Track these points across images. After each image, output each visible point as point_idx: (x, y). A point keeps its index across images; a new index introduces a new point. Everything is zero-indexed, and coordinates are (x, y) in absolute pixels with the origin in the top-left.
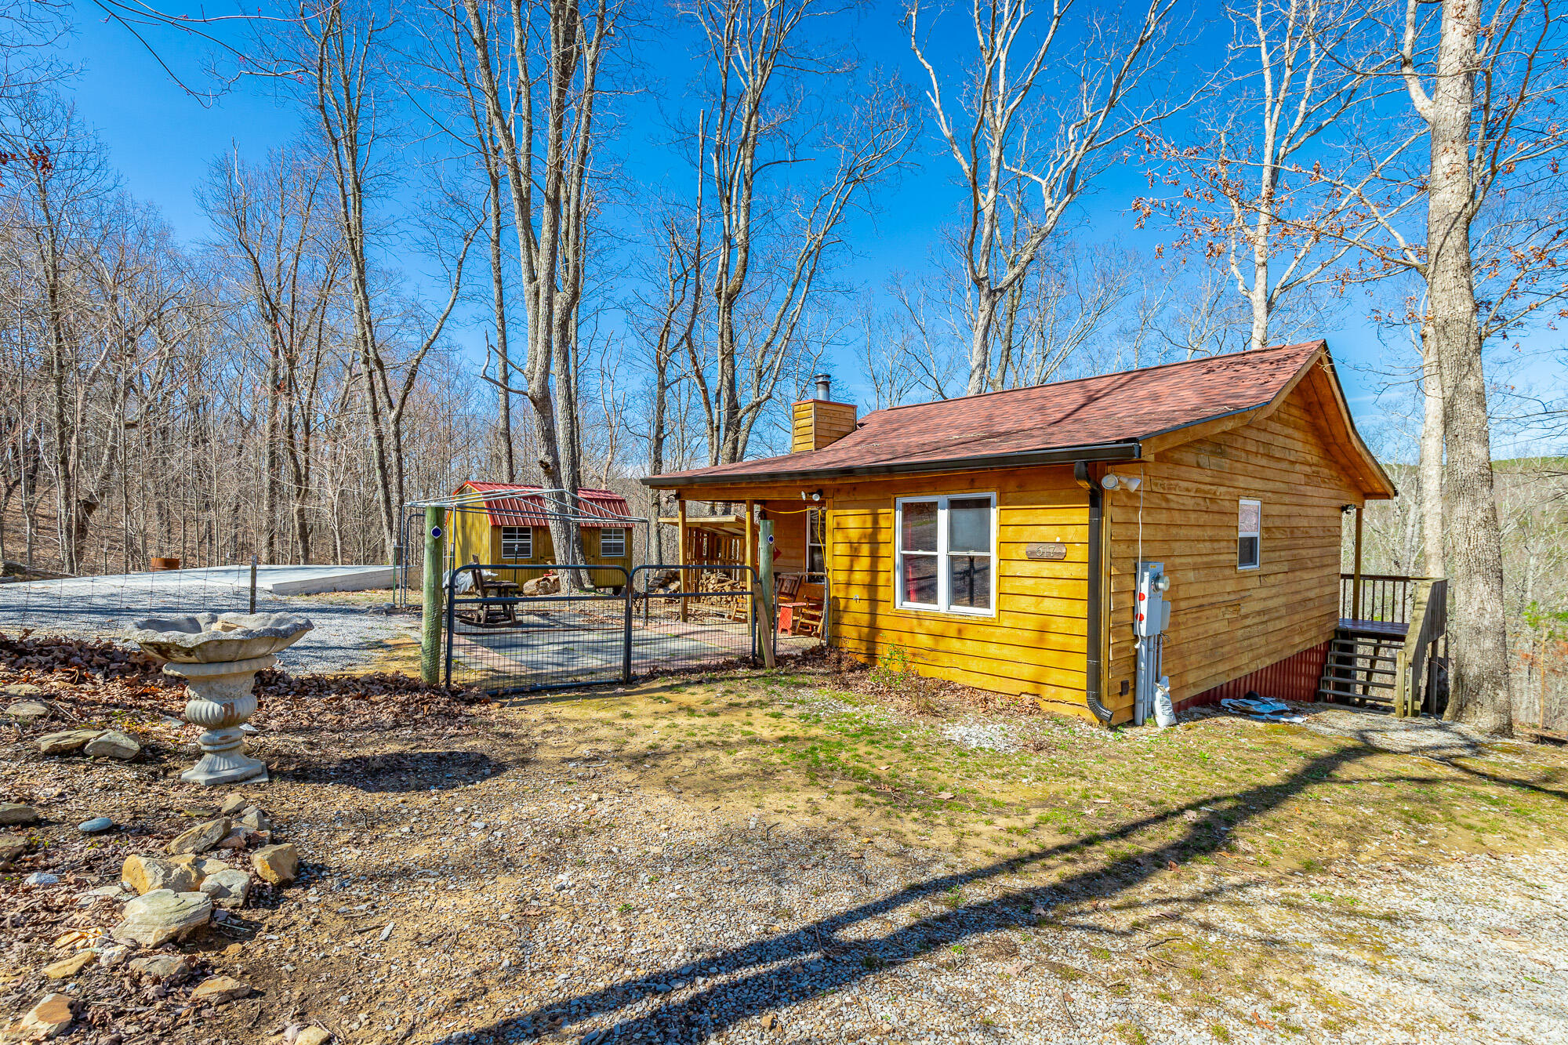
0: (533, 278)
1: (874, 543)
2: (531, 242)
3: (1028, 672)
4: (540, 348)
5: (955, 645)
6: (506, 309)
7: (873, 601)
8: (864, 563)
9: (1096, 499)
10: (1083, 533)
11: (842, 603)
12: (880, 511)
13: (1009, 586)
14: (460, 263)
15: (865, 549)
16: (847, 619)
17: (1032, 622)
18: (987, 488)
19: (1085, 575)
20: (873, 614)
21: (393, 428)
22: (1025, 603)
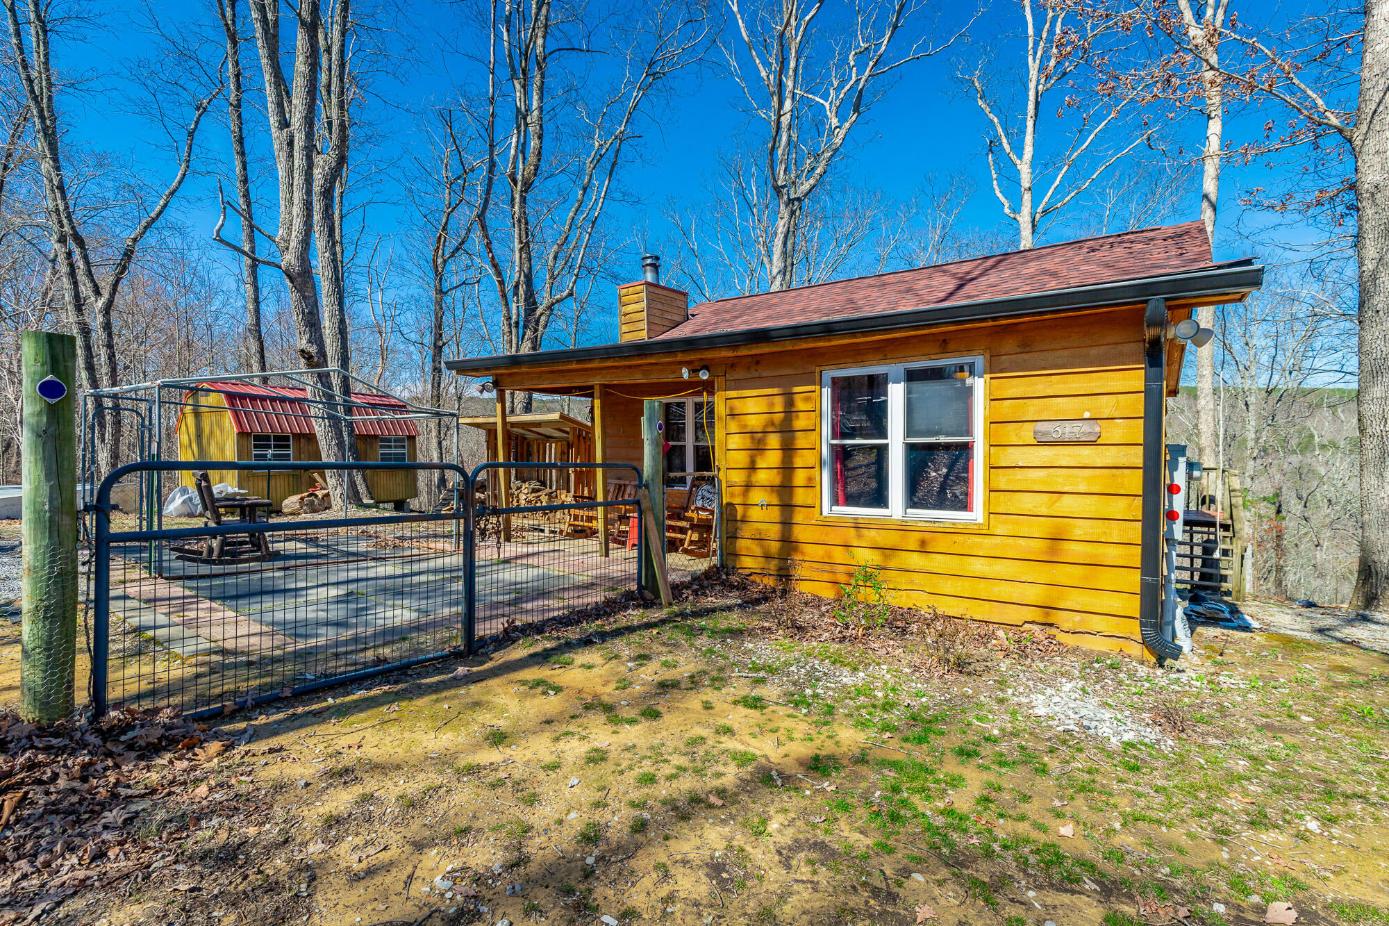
0: (284, 124)
1: (787, 431)
2: (281, 82)
3: (1034, 594)
4: (296, 210)
5: (916, 560)
6: (251, 186)
7: (787, 507)
8: (773, 458)
9: (1157, 356)
10: (1137, 404)
11: (740, 510)
12: (797, 389)
13: (1002, 480)
14: (191, 134)
15: (774, 441)
16: (746, 530)
17: (1041, 528)
18: (969, 351)
19: (1139, 461)
20: (787, 524)
21: (100, 319)
22: (1028, 503)
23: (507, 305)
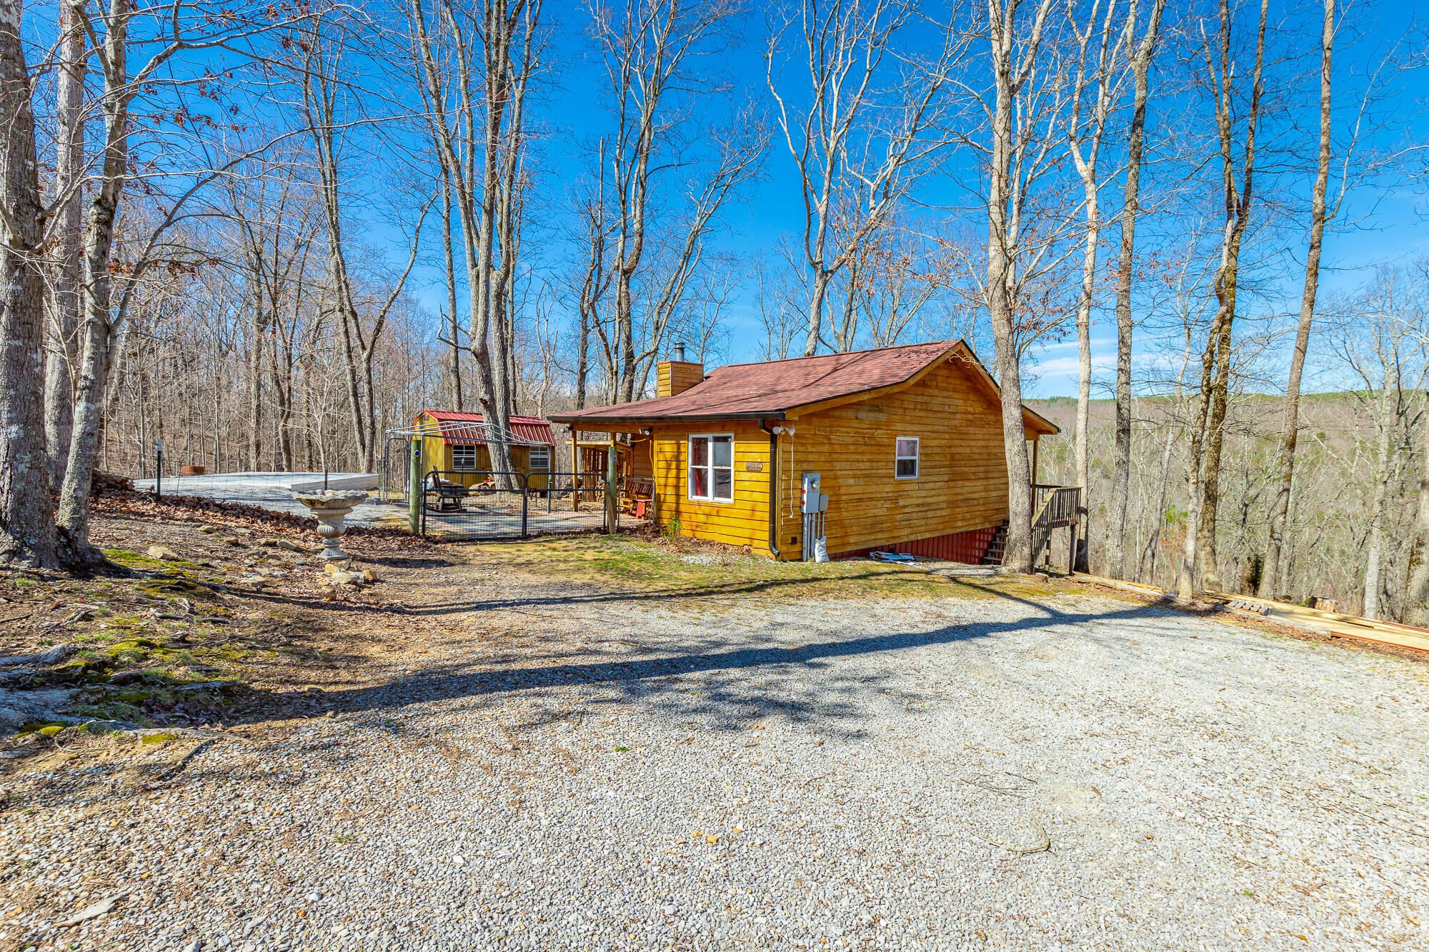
0: (475, 265)
1: (678, 461)
3: (747, 533)
4: (480, 316)
5: (716, 520)
7: (678, 496)
8: (673, 473)
9: (774, 439)
10: (767, 457)
11: (662, 496)
12: (682, 442)
13: (740, 485)
14: (418, 231)
15: (674, 465)
16: (665, 507)
17: (748, 506)
18: (729, 431)
19: (769, 479)
20: (678, 503)
21: (365, 365)
22: (746, 495)
23: (610, 360)
